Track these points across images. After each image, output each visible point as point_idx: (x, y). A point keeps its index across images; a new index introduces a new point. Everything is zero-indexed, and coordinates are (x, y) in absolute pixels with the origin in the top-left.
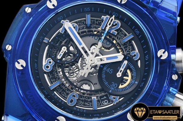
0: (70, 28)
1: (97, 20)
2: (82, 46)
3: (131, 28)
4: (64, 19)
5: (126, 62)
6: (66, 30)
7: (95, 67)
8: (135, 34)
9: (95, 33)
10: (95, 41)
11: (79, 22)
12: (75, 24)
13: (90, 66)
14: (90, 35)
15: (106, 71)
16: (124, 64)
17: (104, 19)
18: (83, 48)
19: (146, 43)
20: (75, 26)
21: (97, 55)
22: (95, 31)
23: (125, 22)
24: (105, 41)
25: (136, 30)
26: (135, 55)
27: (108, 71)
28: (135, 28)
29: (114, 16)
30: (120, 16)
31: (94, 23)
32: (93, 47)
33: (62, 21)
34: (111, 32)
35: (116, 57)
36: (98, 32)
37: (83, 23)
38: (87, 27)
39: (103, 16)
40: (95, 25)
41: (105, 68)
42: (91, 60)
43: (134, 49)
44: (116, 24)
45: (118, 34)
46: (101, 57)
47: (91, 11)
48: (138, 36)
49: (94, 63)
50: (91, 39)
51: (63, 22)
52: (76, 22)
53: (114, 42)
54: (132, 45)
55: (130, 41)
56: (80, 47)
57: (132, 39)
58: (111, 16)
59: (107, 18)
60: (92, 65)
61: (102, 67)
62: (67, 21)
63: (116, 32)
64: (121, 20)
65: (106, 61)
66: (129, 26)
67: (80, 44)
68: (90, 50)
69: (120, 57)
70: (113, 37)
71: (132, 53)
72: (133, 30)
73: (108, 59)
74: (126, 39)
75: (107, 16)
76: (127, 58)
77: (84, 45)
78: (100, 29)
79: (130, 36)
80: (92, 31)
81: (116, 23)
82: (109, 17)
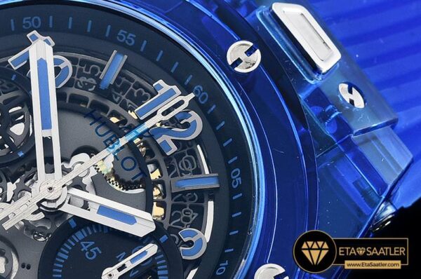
0: (42, 64)
1: (138, 86)
2: (46, 134)
3: (226, 159)
4: (43, 31)
5: (152, 249)
6: (27, 67)
7: (54, 215)
8: (226, 178)
9: (114, 120)
10: (94, 141)
11: (83, 62)
12: (67, 63)
13: (39, 204)
14: (96, 119)
15: (78, 246)
16: (145, 253)
17: (161, 92)
18: (47, 142)
19: (245, 223)
20: (62, 66)
21: (78, 184)
22: (117, 115)
23: (216, 133)
24: (126, 153)
25: (237, 173)
26: (190, 243)
27: (85, 248)
28: (236, 164)
29: (192, 96)
30: (212, 106)
31: (126, 86)
32: (83, 157)
33: (35, 32)
34: (159, 141)
35: (131, 219)
36: (124, 121)
37: (95, 71)
38: (98, 91)
39: (161, 82)
40: (124, 97)
41: (80, 235)
42: (50, 189)
43: (199, 224)
44: (187, 125)
45: (178, 156)
46: (90, 196)
47: (134, 49)
48: (233, 192)
49: (55, 201)
50: (85, 129)
51: (35, 38)
52: (73, 61)
53: (155, 175)
54: (201, 212)
55: (203, 195)
56: (39, 135)
57: (211, 194)
58: (186, 91)
59: (171, 93)
60: (44, 204)
61: (73, 224)
62: (47, 41)
63: (174, 148)
64: (209, 120)
65: (92, 216)
66: (223, 149)
67: (46, 125)
68: (63, 160)
69: (143, 224)
70: (158, 157)
71: (186, 233)
72: (229, 168)
73: (103, 210)
74: (190, 183)
75: (175, 88)
76: (164, 238)
77: (54, 133)
78: (133, 115)
79: (207, 178)
80: (105, 109)
81: (190, 120)
82: (178, 91)
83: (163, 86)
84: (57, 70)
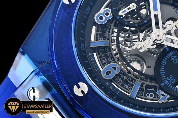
2: (156, 13)
7: (160, 46)
13: (154, 42)
15: (170, 58)
18: (156, 16)
27: (173, 59)
32: (170, 22)
41: (171, 54)
42: (158, 35)
46: (174, 38)
49: (160, 40)
61: (168, 49)
67: (155, 9)
68: (163, 23)
77: (159, 13)
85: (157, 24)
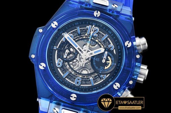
0: (68, 38)
1: (84, 29)
2: (78, 48)
3: (106, 30)
4: (64, 32)
5: (106, 53)
6: (66, 40)
7: (88, 59)
8: (108, 34)
9: (84, 37)
10: (86, 43)
11: (73, 32)
12: (71, 34)
13: (85, 59)
14: (82, 39)
15: (95, 60)
16: (106, 54)
17: (88, 28)
18: (79, 49)
19: (117, 38)
20: (71, 35)
21: (88, 51)
22: (84, 36)
23: (101, 28)
24: (92, 41)
26: (111, 47)
27: (97, 60)
28: (108, 30)
29: (94, 25)
30: (97, 24)
31: (82, 31)
32: (85, 46)
33: (63, 33)
34: (94, 36)
35: (100, 51)
36: (86, 36)
37: (76, 32)
38: (79, 35)
39: (87, 26)
40: (83, 33)
41: (94, 59)
42: (85, 55)
43: (110, 44)
44: (96, 30)
45: (98, 36)
46: (91, 52)
47: (79, 24)
48: (111, 35)
49: (87, 57)
50: (82, 42)
51: (63, 34)
52: (71, 33)
53: (97, 41)
54: (108, 41)
55: (106, 39)
56: (77, 48)
57: (108, 37)
58: (92, 25)
59: (90, 27)
61: (92, 58)
62: (66, 34)
63: (97, 35)
64: (99, 26)
65: (94, 54)
66: (104, 29)
67: (77, 46)
68: (83, 49)
69: (102, 50)
70: (96, 38)
71: (109, 46)
72: (107, 32)
73: (95, 52)
74: (104, 38)
75: (90, 26)
76: (107, 50)
77: (79, 47)
78: (86, 34)
79: (106, 36)
80: (82, 37)
81: (96, 29)
82: (91, 26)
83: (88, 27)
84: (71, 36)
85: (80, 50)
